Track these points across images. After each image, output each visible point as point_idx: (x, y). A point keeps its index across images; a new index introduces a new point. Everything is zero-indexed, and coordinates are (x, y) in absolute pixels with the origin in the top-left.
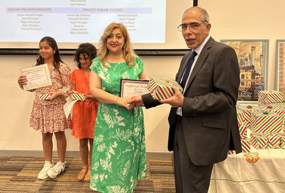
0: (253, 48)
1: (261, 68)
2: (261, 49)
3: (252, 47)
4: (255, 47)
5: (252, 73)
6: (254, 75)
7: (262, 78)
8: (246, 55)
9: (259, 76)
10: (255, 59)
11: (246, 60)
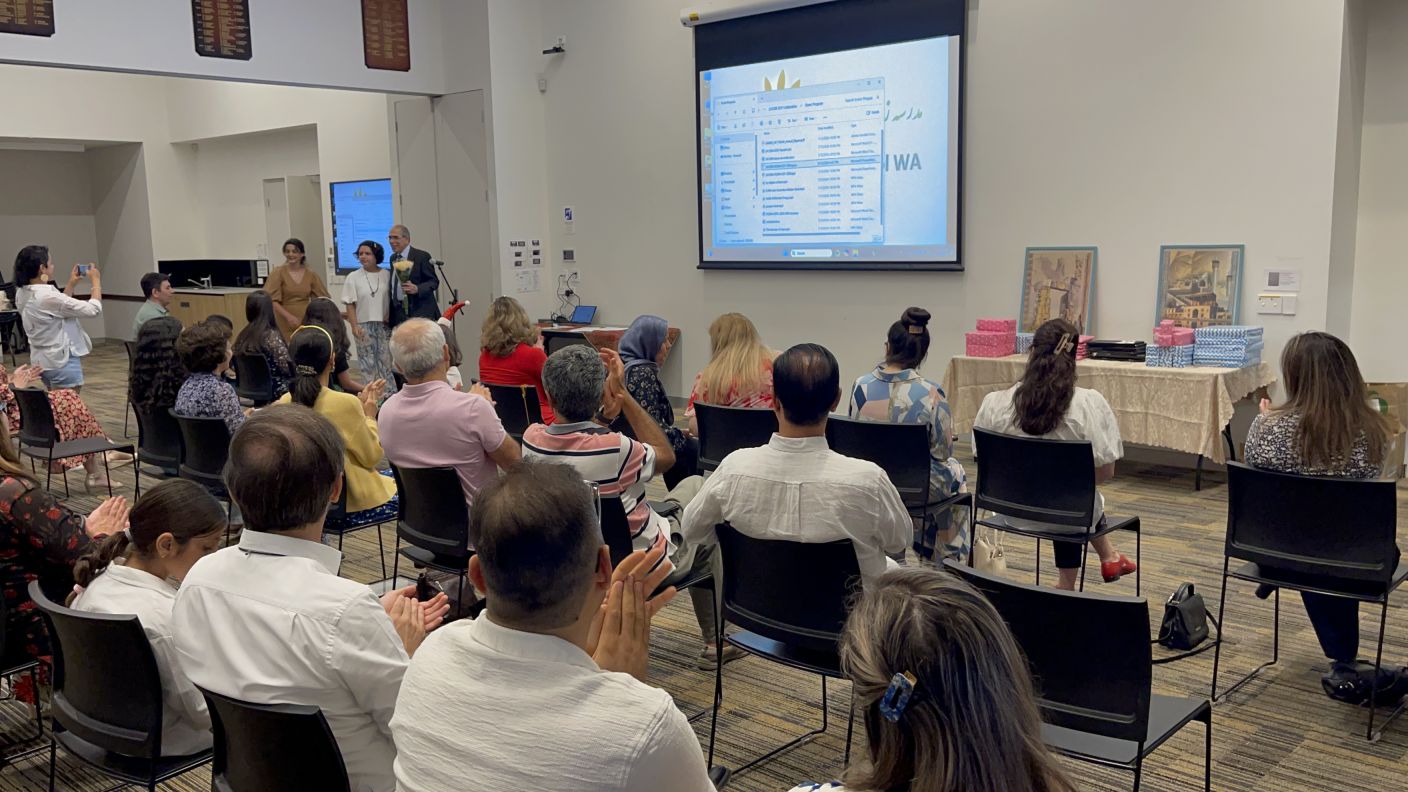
0: (1216, 263)
1: (1227, 299)
2: (1230, 265)
3: (1214, 262)
4: (1218, 262)
5: (1212, 307)
6: (1215, 310)
7: (1229, 317)
8: (1204, 276)
9: (1222, 314)
10: (1219, 283)
11: (1203, 284)
